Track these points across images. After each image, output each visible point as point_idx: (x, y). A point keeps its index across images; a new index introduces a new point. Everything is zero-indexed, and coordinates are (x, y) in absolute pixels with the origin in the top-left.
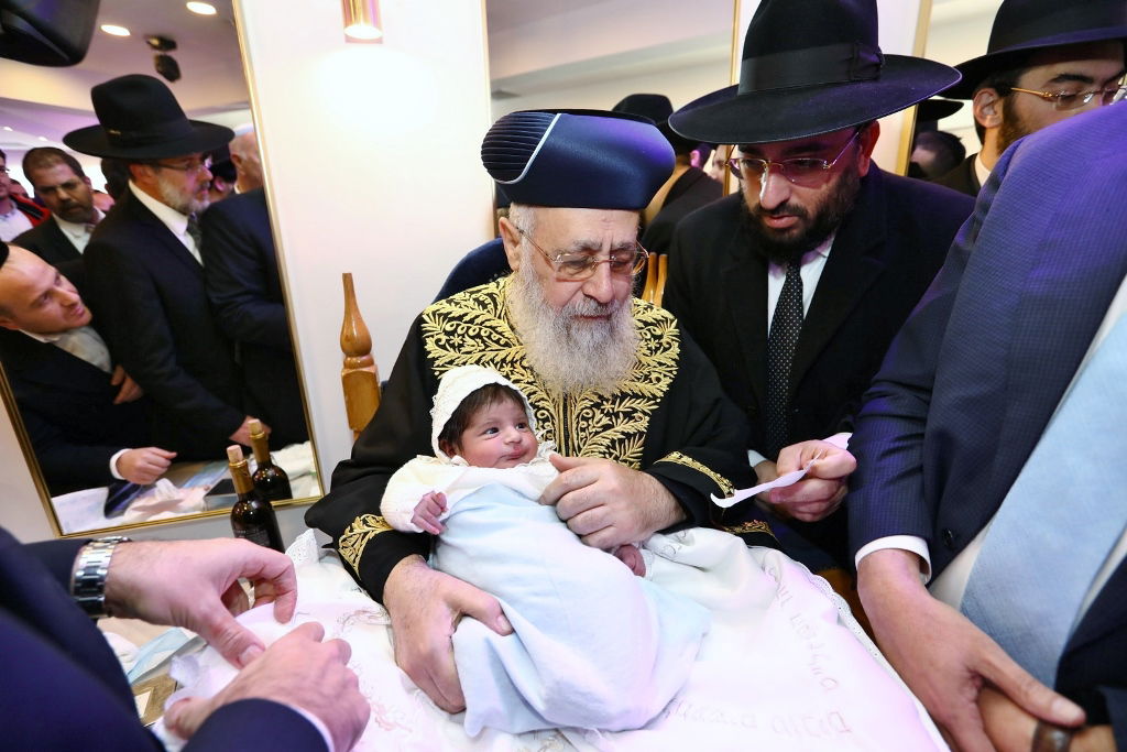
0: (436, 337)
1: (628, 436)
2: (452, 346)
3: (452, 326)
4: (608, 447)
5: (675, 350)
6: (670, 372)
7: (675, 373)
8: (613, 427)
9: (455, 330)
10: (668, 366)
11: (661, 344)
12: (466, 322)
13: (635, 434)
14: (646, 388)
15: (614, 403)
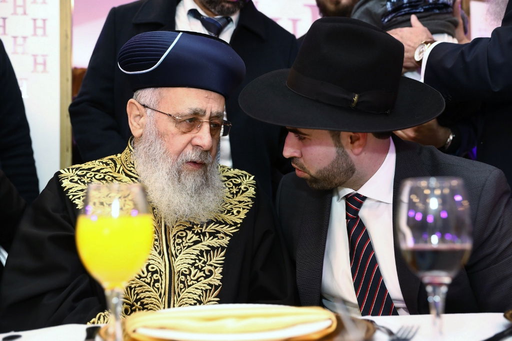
0: (70, 179)
1: (213, 248)
2: (84, 182)
3: (82, 173)
4: (197, 255)
5: (252, 191)
6: (248, 205)
7: (251, 206)
8: (201, 241)
9: (85, 175)
10: (246, 202)
11: (240, 189)
12: (93, 171)
13: (218, 248)
14: (229, 218)
15: (202, 226)
